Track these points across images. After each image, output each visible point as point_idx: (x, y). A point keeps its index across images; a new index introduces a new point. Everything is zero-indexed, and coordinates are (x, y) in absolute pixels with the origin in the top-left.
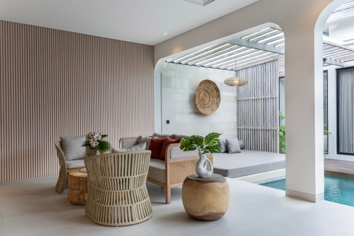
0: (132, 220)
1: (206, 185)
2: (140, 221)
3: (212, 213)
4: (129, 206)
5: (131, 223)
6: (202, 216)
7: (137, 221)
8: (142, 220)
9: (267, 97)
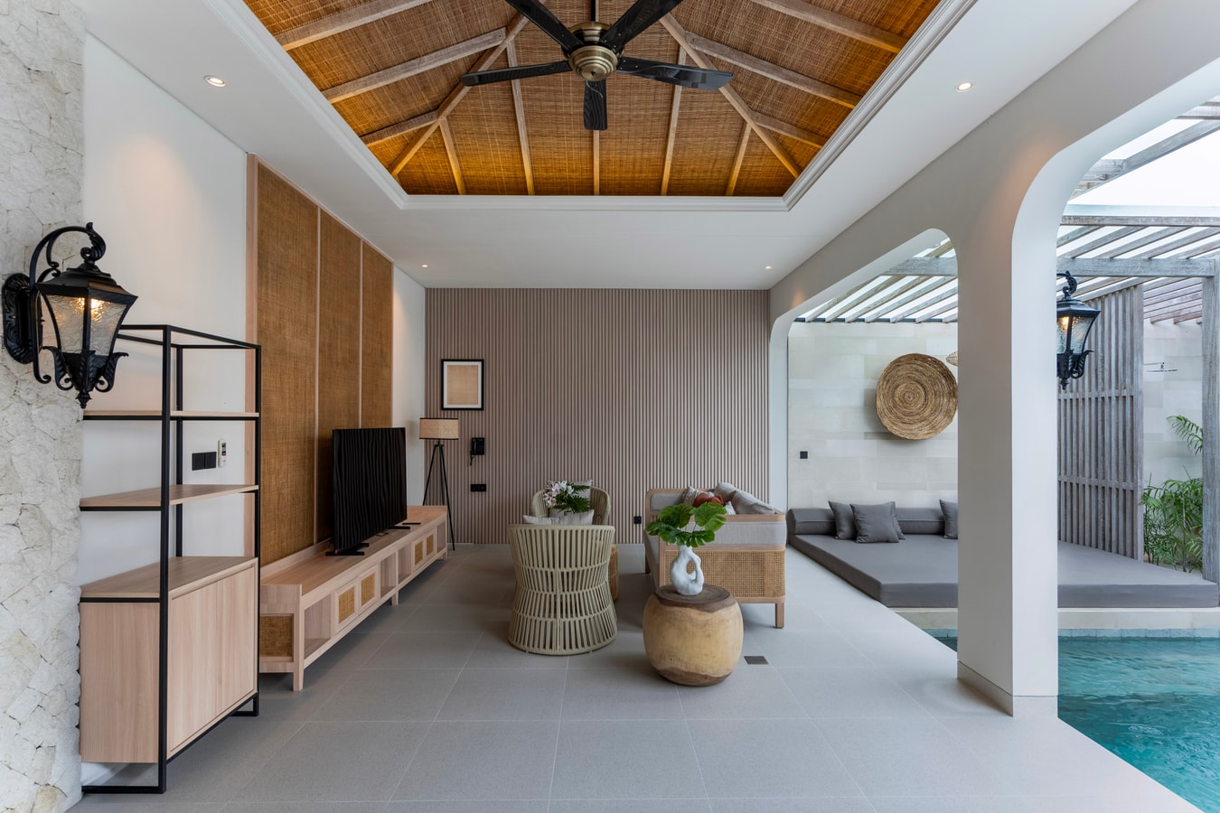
0: (551, 647)
1: (669, 609)
2: (564, 652)
3: (678, 670)
4: (549, 621)
5: (548, 651)
6: (665, 671)
7: (559, 650)
8: (568, 651)
9: (1106, 394)
